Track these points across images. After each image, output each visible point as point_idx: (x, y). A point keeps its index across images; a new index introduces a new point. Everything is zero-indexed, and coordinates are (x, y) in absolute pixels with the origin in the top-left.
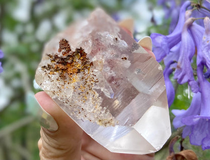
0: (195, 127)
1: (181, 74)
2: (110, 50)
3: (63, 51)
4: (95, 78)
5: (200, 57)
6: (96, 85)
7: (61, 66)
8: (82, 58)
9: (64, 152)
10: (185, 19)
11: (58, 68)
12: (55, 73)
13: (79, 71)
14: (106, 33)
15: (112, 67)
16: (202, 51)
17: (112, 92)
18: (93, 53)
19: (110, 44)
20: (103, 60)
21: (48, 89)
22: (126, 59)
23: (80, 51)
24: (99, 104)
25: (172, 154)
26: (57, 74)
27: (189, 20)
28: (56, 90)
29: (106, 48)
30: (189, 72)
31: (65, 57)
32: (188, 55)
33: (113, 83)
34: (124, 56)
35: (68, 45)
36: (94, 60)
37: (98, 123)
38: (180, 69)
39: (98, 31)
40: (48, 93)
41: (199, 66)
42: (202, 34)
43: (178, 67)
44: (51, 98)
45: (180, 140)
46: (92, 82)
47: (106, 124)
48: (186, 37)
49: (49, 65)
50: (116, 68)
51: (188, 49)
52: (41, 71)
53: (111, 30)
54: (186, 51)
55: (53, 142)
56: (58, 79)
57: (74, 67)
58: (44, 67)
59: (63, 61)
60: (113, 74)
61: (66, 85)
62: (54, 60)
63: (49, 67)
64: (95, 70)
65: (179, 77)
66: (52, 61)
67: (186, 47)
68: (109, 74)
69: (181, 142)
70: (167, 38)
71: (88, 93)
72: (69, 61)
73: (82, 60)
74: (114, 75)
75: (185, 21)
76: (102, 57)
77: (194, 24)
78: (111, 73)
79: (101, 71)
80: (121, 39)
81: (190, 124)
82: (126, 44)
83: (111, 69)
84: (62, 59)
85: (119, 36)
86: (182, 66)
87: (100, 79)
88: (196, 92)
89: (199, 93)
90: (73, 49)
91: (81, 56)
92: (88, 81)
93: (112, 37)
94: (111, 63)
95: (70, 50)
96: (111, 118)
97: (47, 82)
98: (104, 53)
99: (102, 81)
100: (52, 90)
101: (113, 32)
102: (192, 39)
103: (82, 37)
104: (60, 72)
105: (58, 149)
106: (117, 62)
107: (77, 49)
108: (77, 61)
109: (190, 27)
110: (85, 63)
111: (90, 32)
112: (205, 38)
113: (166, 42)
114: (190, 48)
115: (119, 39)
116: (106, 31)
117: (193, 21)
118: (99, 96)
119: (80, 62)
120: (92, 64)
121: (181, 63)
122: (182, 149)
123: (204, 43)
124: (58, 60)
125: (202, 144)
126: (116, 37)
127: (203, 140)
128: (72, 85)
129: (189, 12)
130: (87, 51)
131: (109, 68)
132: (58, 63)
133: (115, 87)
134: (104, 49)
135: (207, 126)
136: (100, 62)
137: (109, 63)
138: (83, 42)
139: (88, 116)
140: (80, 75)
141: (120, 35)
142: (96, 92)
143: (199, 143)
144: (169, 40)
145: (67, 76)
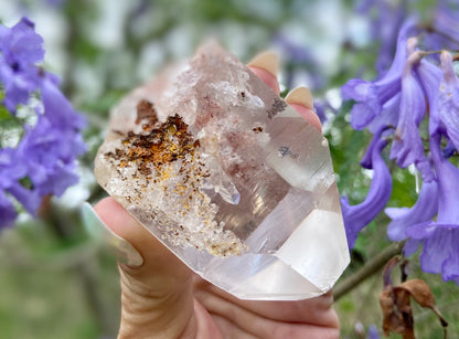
0: (429, 242)
1: (403, 150)
2: (231, 116)
3: (145, 122)
4: (204, 170)
5: (435, 121)
6: (205, 181)
7: (141, 151)
8: (179, 133)
9: (159, 301)
10: (408, 53)
11: (134, 154)
12: (130, 163)
13: (174, 157)
14: (223, 83)
15: (235, 147)
16: (439, 110)
17: (236, 192)
18: (200, 123)
19: (231, 105)
20: (219, 134)
21: (119, 193)
22: (260, 130)
23: (176, 122)
24: (212, 217)
25: (389, 288)
26: (133, 166)
27: (414, 55)
28: (133, 194)
29: (224, 112)
30: (416, 146)
31: (148, 133)
32: (414, 117)
33: (237, 175)
34: (258, 124)
35: (153, 111)
36: (201, 135)
37: (211, 251)
38: (401, 142)
39: (209, 80)
40: (120, 200)
41: (433, 136)
42: (439, 80)
43: (398, 138)
44: (125, 209)
45: (401, 262)
46: (198, 177)
47: (225, 251)
48: (410, 85)
49: (118, 151)
50: (243, 147)
51: (413, 106)
52: (103, 161)
53: (232, 79)
54: (410, 109)
55: (138, 285)
56: (134, 176)
57: (165, 151)
58: (109, 154)
59: (144, 142)
60: (238, 159)
61: (151, 185)
62: (128, 141)
63: (119, 153)
64: (204, 155)
65: (399, 155)
66: (123, 142)
67: (411, 103)
68: (231, 159)
69: (403, 267)
70: (377, 88)
71: (191, 198)
72: (155, 141)
73: (181, 137)
74: (240, 161)
75: (407, 57)
76: (217, 130)
77: (423, 61)
78: (233, 158)
79: (214, 155)
80: (253, 94)
81: (420, 237)
82: (262, 102)
83: (234, 151)
84: (142, 137)
85: (247, 87)
86: (404, 136)
87: (212, 172)
88: (430, 182)
89: (434, 183)
90: (163, 117)
91: (178, 130)
92: (191, 175)
93: (234, 91)
94: (233, 140)
95: (157, 120)
96: (234, 240)
97: (116, 181)
98: (220, 122)
99: (217, 174)
100: (126, 195)
101: (237, 81)
102: (419, 89)
103: (178, 94)
104: (139, 161)
105: (148, 296)
106: (246, 137)
107: (170, 118)
108: (171, 138)
109: (415, 67)
110: (186, 142)
111: (194, 84)
112: (443, 88)
113: (375, 93)
114: (417, 106)
115: (248, 94)
116: (224, 80)
117: (422, 56)
118: (212, 202)
119: (176, 142)
120: (197, 143)
121: (402, 131)
122: (404, 278)
123: (441, 97)
124: (134, 139)
125: (443, 271)
126: (242, 90)
127: (444, 263)
128: (161, 184)
129: (413, 41)
130: (188, 119)
131: (229, 149)
132: (134, 144)
133: (241, 183)
134: (221, 114)
135: (449, 239)
136: (213, 140)
137: (230, 139)
138: (181, 104)
139: (192, 239)
140: (177, 165)
141: (250, 86)
142: (206, 196)
143: (437, 270)
144: (380, 90)
145: (152, 168)
